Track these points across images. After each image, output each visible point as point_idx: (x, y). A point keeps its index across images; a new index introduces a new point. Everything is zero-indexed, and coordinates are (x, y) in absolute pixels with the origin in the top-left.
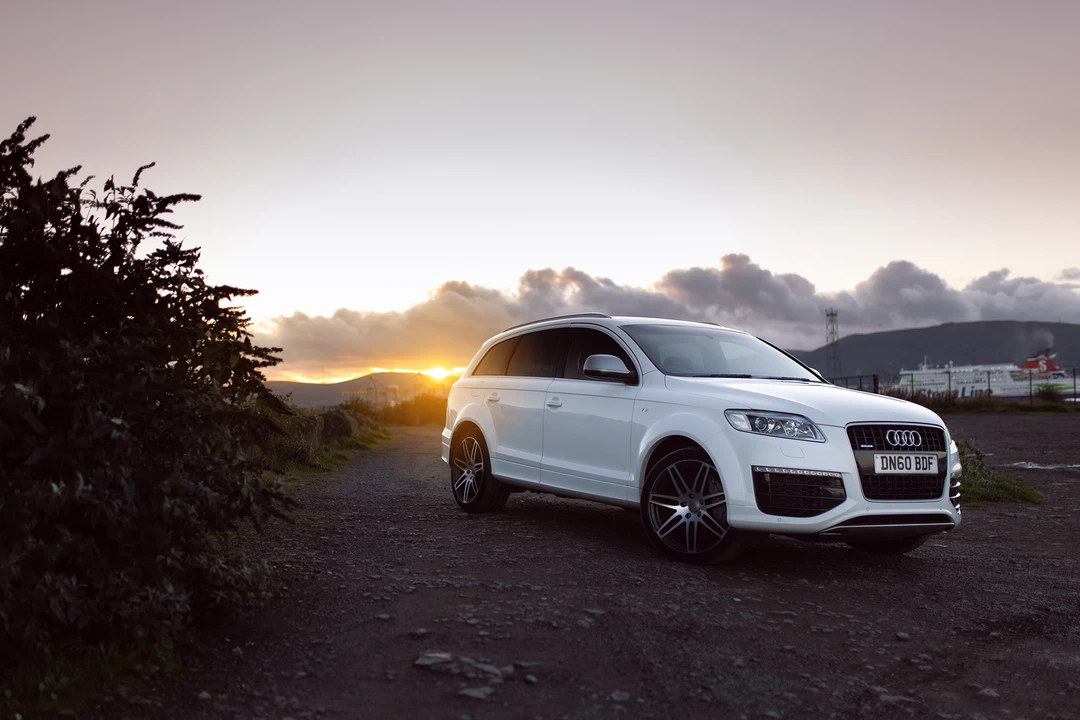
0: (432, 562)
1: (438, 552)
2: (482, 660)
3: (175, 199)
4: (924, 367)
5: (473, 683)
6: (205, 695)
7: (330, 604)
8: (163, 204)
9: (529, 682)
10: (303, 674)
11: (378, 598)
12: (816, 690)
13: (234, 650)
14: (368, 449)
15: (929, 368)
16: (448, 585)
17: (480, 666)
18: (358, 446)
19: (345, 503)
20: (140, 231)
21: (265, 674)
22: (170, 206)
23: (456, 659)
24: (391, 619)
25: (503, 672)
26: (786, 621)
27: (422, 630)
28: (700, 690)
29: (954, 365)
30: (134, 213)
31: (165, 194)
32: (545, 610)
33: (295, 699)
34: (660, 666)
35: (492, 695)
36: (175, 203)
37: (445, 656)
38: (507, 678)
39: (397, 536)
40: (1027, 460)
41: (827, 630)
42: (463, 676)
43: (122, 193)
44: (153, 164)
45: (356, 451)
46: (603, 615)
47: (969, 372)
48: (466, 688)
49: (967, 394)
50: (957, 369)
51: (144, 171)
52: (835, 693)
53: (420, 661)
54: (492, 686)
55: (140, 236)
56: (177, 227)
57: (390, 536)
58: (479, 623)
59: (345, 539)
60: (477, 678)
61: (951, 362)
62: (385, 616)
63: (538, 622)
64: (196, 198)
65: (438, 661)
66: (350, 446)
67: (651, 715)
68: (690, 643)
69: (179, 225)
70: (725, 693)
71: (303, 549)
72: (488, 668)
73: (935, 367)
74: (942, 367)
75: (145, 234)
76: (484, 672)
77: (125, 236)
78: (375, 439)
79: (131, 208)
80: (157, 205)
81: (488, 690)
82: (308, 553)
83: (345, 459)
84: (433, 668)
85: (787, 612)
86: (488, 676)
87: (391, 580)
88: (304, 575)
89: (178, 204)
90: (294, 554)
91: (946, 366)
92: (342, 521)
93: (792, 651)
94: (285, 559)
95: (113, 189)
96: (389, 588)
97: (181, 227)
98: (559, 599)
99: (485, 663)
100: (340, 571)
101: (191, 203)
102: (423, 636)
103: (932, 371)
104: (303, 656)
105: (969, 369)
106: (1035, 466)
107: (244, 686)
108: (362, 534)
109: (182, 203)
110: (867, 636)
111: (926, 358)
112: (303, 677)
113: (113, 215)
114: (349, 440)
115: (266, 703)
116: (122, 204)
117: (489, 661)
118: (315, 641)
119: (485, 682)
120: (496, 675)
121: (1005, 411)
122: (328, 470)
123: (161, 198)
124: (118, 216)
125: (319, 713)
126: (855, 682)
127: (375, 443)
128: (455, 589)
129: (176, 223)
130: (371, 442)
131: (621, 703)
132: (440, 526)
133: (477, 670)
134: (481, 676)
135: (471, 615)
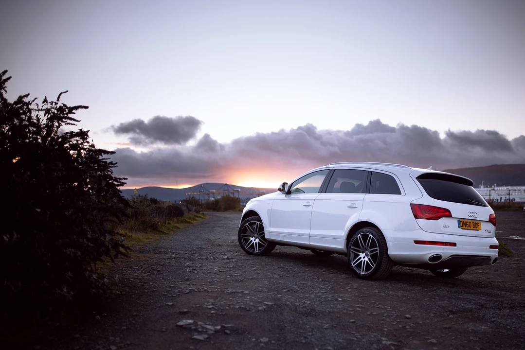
0: (202, 279)
1: (207, 275)
2: (208, 323)
3: (77, 108)
4: (482, 187)
5: (200, 333)
6: (78, 336)
7: (147, 297)
8: (71, 110)
9: (227, 334)
10: (125, 328)
11: (170, 295)
12: (355, 339)
13: (96, 317)
14: (192, 223)
15: (484, 187)
16: (205, 290)
17: (205, 326)
18: (187, 222)
19: (170, 251)
20: (60, 122)
21: (107, 328)
22: (74, 111)
23: (195, 323)
24: (173, 305)
25: (215, 329)
26: (358, 309)
27: (185, 310)
28: (302, 338)
29: (497, 186)
30: (57, 114)
31: (72, 106)
32: (246, 302)
33: (118, 339)
34: (289, 328)
35: (207, 338)
36: (76, 110)
37: (190, 321)
38: (216, 331)
39: (190, 267)
40: (516, 235)
41: (375, 313)
42: (196, 330)
43: (52, 104)
44: (67, 91)
45: (185, 224)
46: (272, 305)
47: (504, 190)
48: (196, 335)
49: (503, 201)
50: (498, 188)
51: (63, 94)
52: (363, 340)
53: (178, 324)
54: (208, 334)
55: (60, 124)
56: (77, 121)
57: (186, 267)
58: (212, 308)
59: (164, 268)
60: (203, 331)
61: (495, 185)
62: (170, 304)
63: (240, 308)
64: (87, 107)
65: (187, 323)
66: (182, 222)
67: (276, 348)
68: (308, 318)
69: (79, 120)
70: (313, 340)
71: (142, 272)
72: (208, 327)
73: (487, 187)
74: (491, 187)
75: (63, 124)
76: (206, 329)
77: (53, 125)
78: (197, 218)
79: (56, 112)
80: (68, 110)
81: (206, 336)
82: (143, 274)
83: (178, 228)
84: (184, 326)
85: (360, 305)
86: (207, 330)
87: (179, 287)
88: (138, 284)
89: (78, 110)
90: (137, 274)
91: (493, 186)
92: (165, 259)
93: (354, 322)
94: (131, 277)
95: (47, 102)
96: (176, 291)
97: (79, 121)
98: (255, 298)
99: (209, 325)
100: (156, 283)
101: (84, 110)
102: (185, 313)
103: (486, 189)
104: (127, 320)
105: (504, 188)
106: (520, 238)
107: (96, 332)
108: (173, 266)
109: (80, 110)
110: (392, 316)
111: (483, 182)
112: (125, 329)
113: (47, 115)
114: (182, 219)
115: (105, 340)
116: (52, 109)
117: (211, 324)
118: (135, 314)
119: (206, 333)
120: (212, 330)
121: (516, 210)
122: (168, 234)
123: (70, 107)
124: (50, 115)
125: (127, 344)
126: (375, 336)
127: (196, 220)
128: (208, 292)
129: (77, 119)
130: (195, 220)
131: (264, 343)
132: (212, 262)
133: (203, 328)
134: (205, 330)
135: (211, 304)
